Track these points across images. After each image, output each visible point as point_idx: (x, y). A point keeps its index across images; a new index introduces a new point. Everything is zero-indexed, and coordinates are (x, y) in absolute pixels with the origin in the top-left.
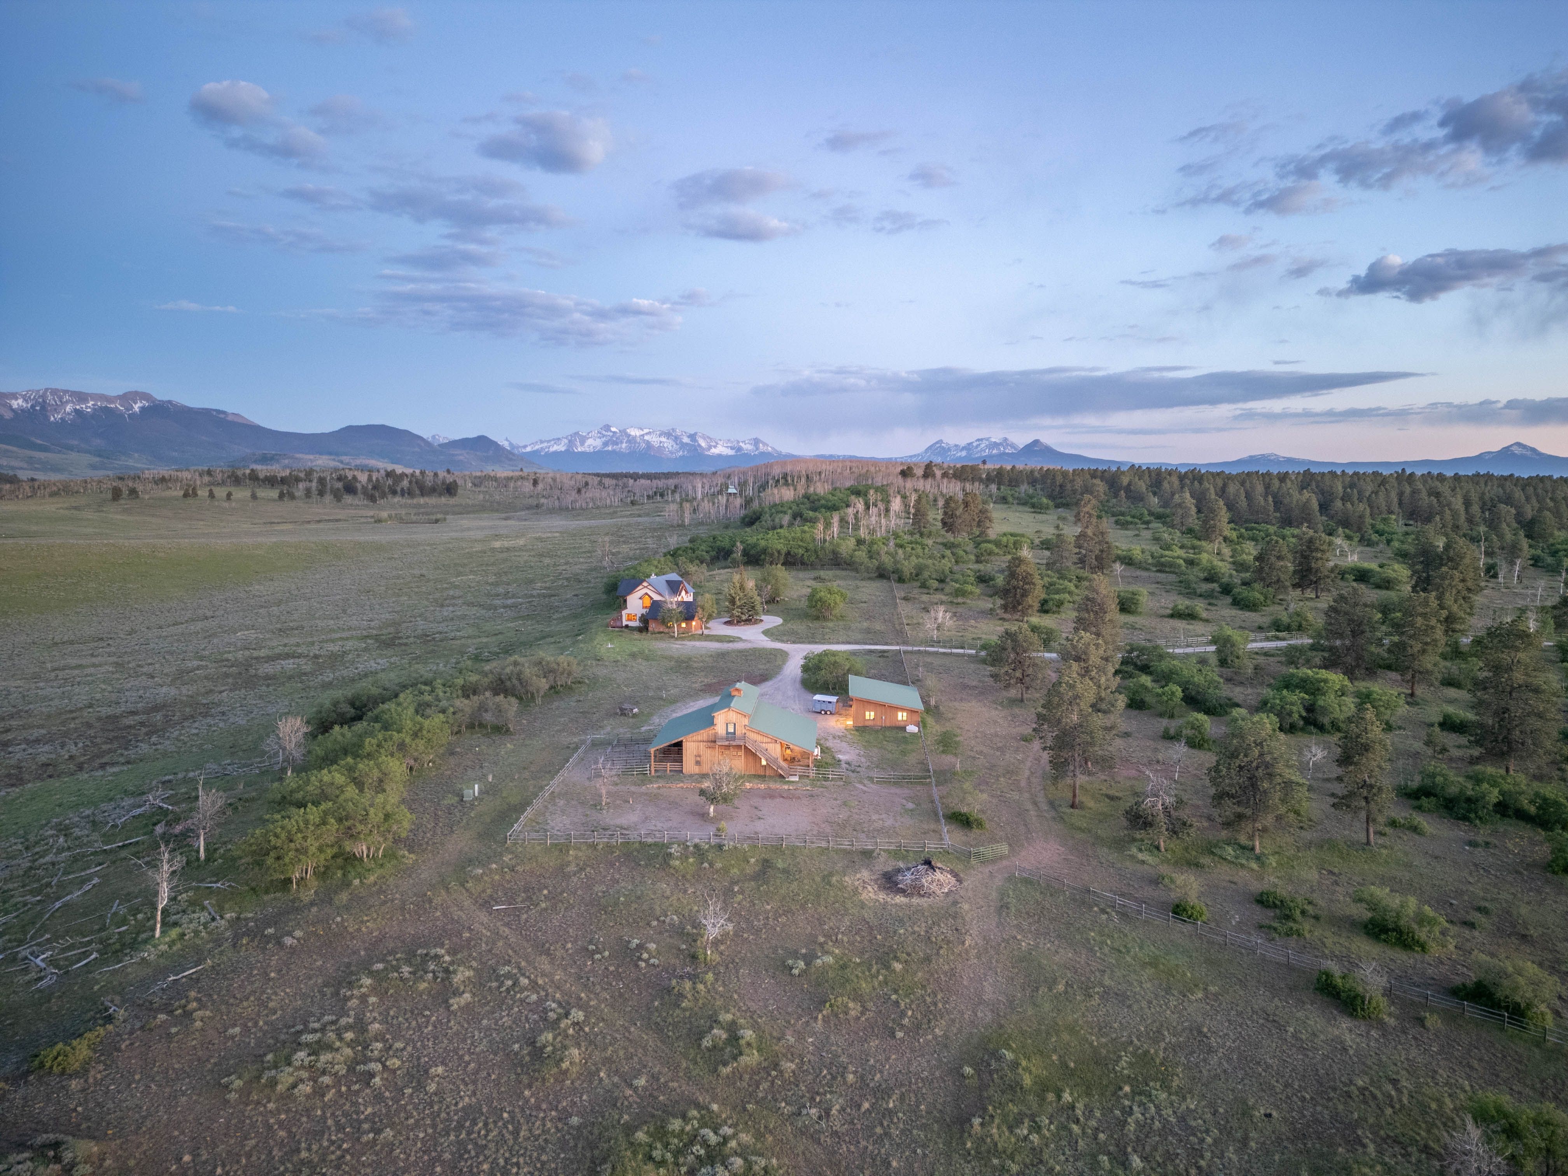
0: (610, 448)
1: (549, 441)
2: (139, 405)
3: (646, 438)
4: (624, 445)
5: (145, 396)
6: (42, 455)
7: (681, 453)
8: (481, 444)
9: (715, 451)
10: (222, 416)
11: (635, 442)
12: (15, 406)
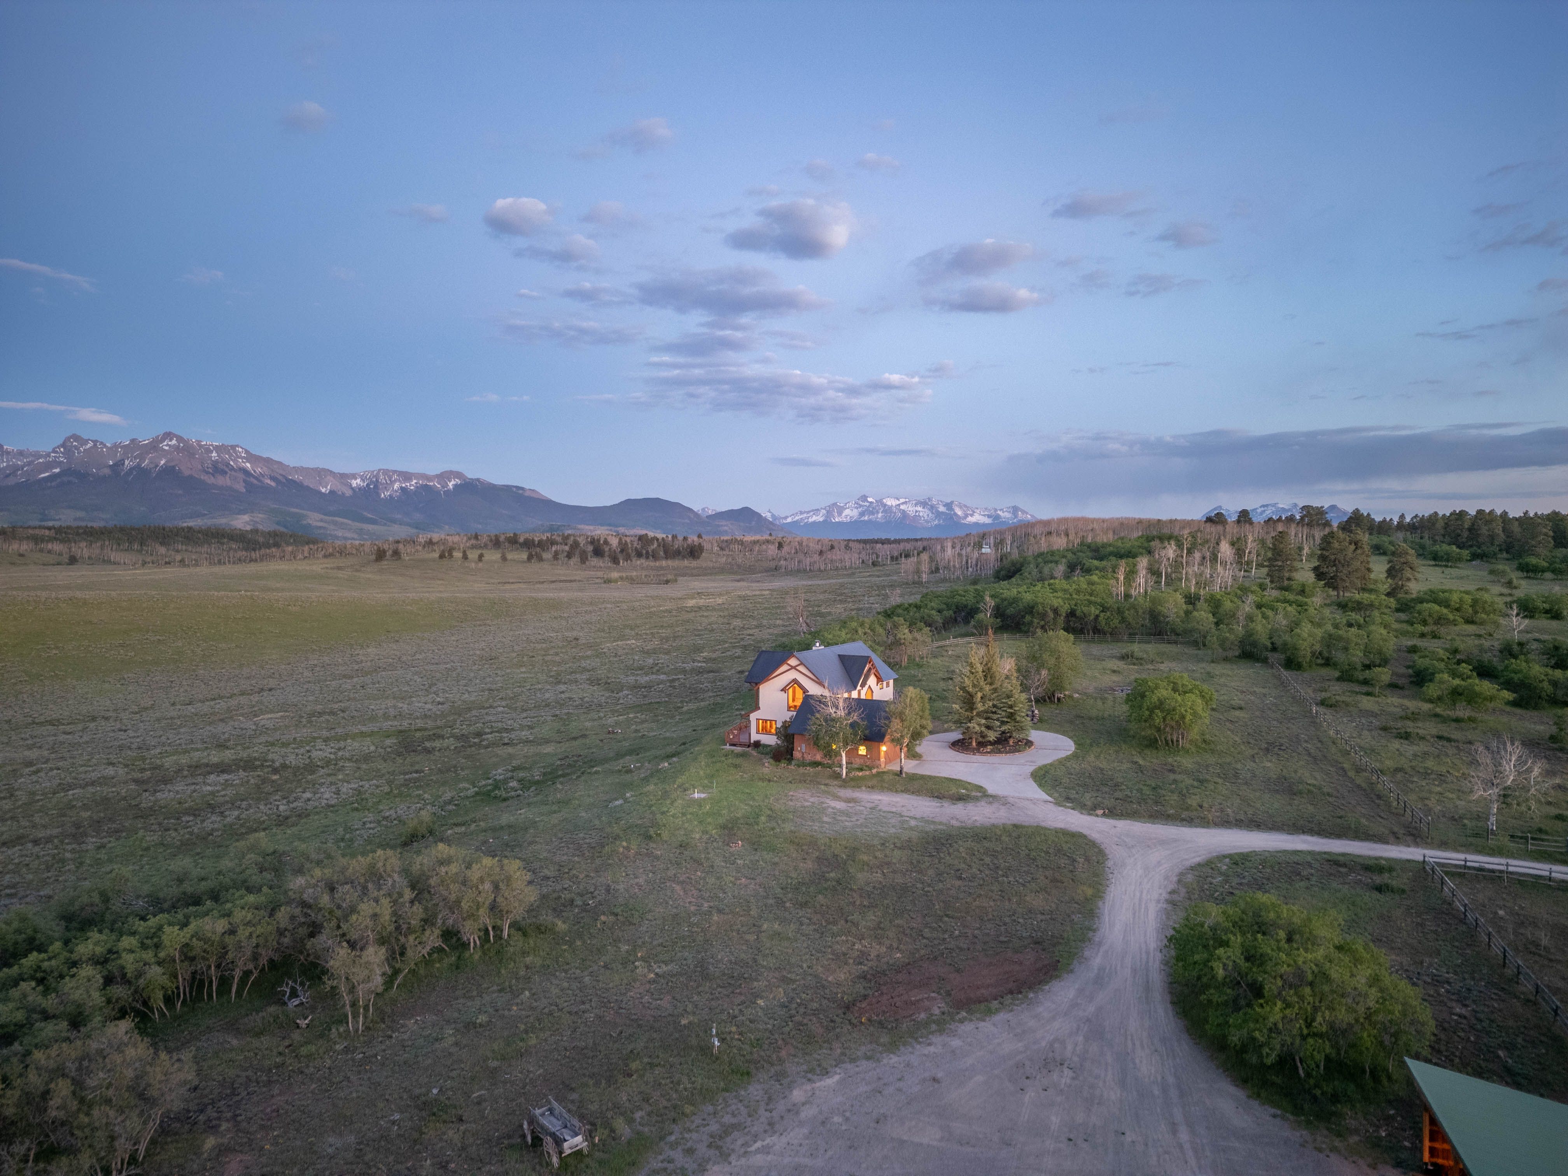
0: (866, 518)
1: (808, 512)
2: (453, 482)
3: (902, 507)
4: (880, 515)
5: (458, 475)
6: (370, 527)
7: (936, 522)
8: (745, 515)
9: (971, 519)
10: (521, 492)
11: (891, 512)
12: (354, 485)
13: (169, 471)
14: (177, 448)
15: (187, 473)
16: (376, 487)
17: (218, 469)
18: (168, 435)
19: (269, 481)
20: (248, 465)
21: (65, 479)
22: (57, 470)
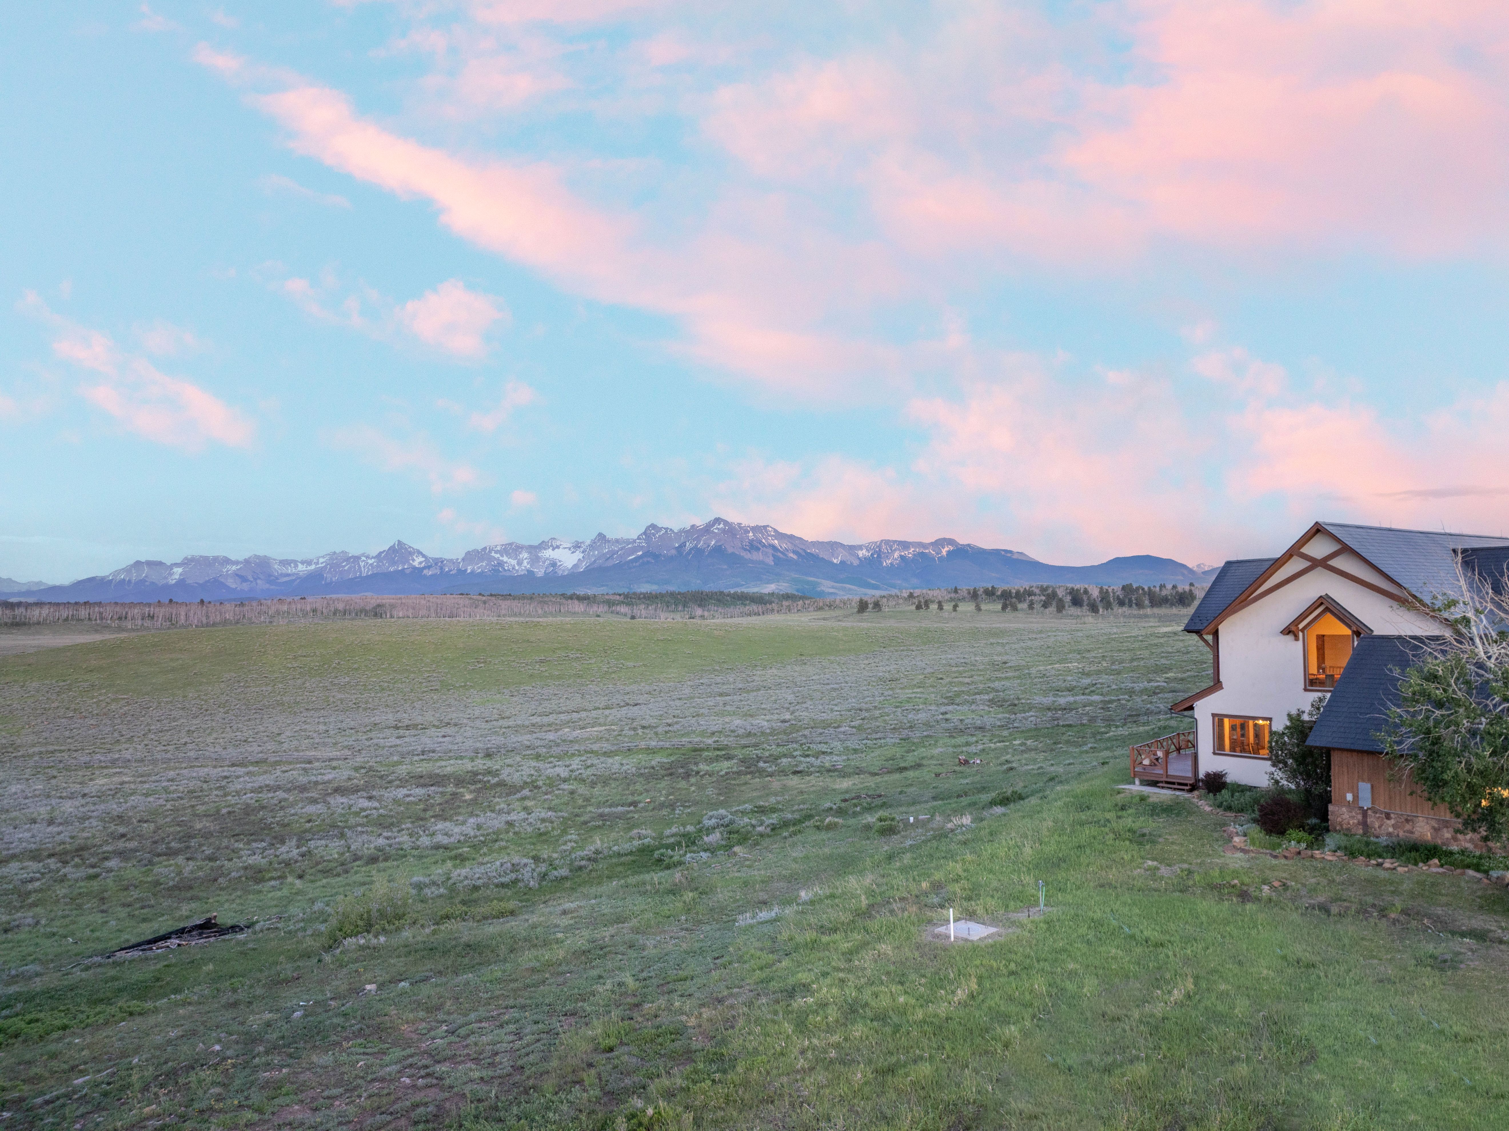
2: (946, 549)
5: (951, 542)
10: (1009, 555)
12: (860, 555)
13: (718, 550)
14: (724, 531)
15: (730, 550)
16: (879, 556)
17: (754, 546)
18: (718, 520)
19: (791, 555)
20: (776, 542)
21: (645, 559)
22: (640, 553)
